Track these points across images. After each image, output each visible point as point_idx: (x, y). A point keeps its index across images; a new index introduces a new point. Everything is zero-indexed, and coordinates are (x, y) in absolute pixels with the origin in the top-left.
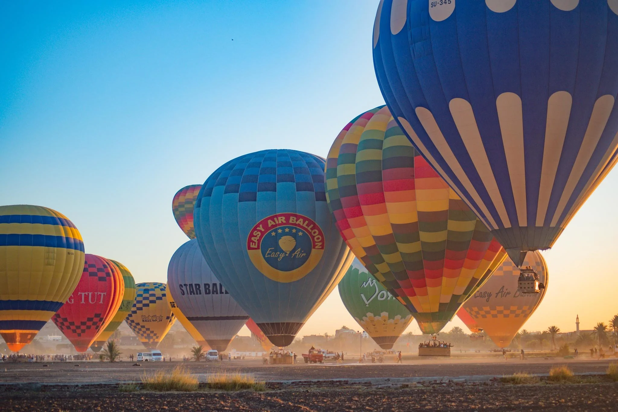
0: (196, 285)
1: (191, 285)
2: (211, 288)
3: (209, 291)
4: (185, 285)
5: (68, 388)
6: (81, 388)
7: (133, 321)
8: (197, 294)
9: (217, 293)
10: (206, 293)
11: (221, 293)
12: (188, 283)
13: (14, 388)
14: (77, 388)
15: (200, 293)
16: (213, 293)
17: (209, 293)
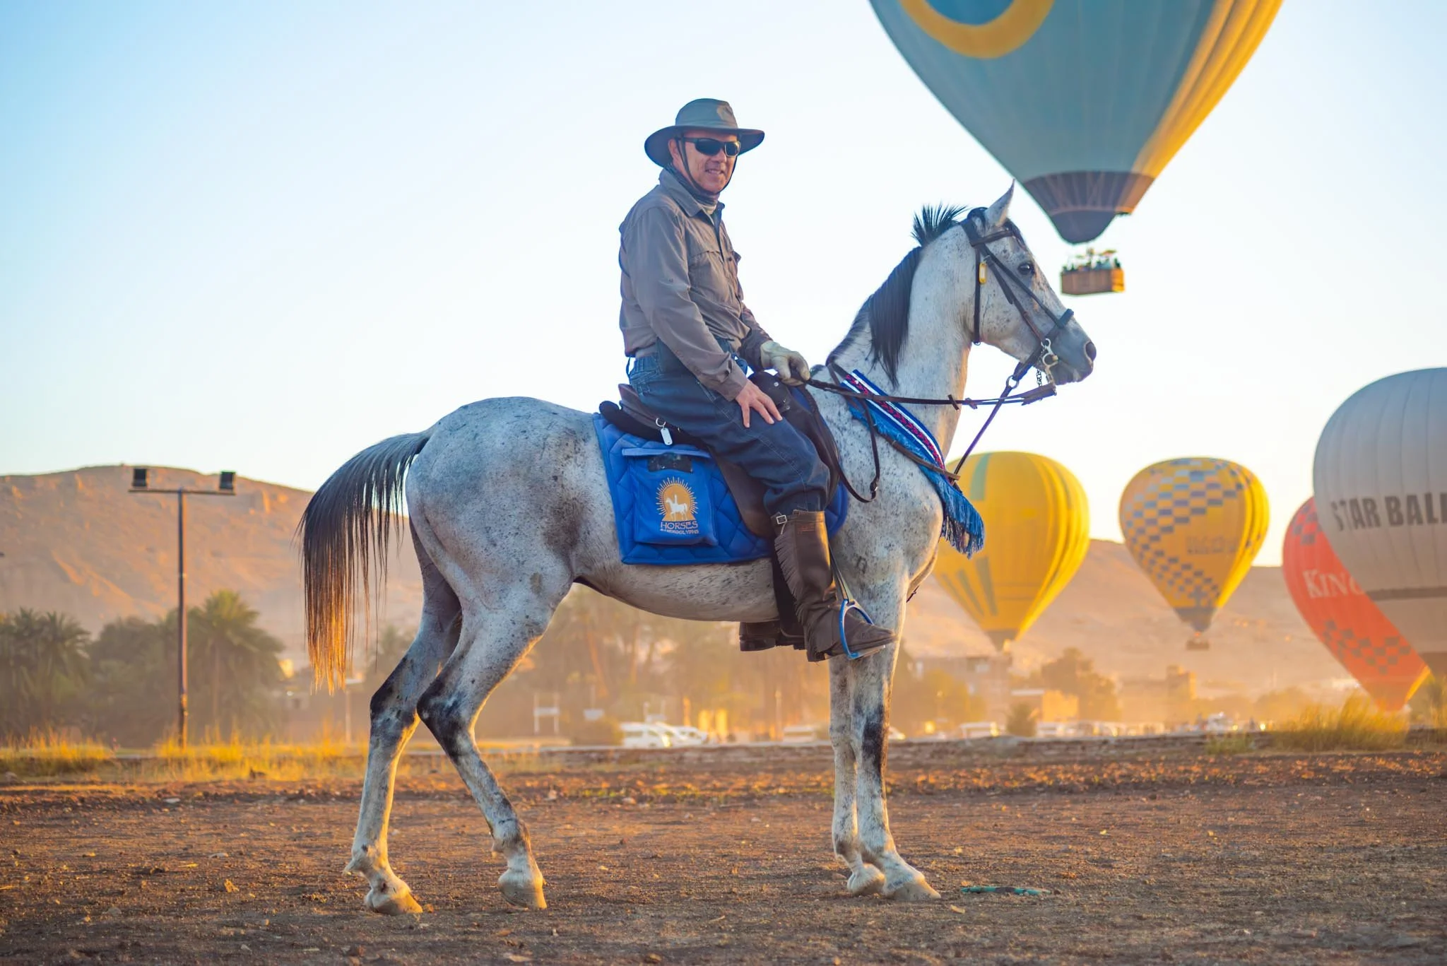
0: (1366, 501)
1: (1354, 503)
2: (1403, 508)
3: (1400, 516)
4: (1343, 503)
5: (1083, 748)
6: (1116, 747)
7: (1160, 553)
8: (1370, 525)
9: (1420, 522)
10: (1392, 523)
11: (1432, 520)
12: (1347, 497)
13: (951, 749)
14: (1104, 747)
15: (1378, 524)
16: (1410, 522)
17: (1400, 522)
